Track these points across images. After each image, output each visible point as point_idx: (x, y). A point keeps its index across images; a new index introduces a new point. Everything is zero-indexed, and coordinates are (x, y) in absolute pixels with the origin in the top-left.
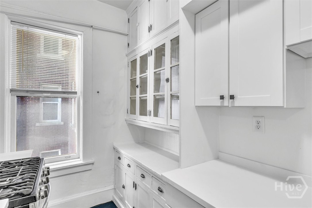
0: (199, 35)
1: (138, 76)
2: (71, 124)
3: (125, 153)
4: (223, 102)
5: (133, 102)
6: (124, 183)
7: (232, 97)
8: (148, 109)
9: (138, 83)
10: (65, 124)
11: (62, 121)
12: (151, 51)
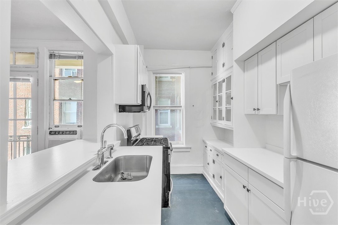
0: (246, 73)
1: (218, 94)
2: (176, 127)
3: (209, 143)
4: (255, 112)
5: (215, 111)
6: (208, 162)
7: (258, 109)
8: (223, 116)
9: (217, 99)
10: (172, 127)
11: (171, 125)
12: (224, 79)
